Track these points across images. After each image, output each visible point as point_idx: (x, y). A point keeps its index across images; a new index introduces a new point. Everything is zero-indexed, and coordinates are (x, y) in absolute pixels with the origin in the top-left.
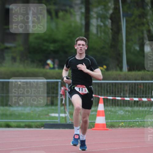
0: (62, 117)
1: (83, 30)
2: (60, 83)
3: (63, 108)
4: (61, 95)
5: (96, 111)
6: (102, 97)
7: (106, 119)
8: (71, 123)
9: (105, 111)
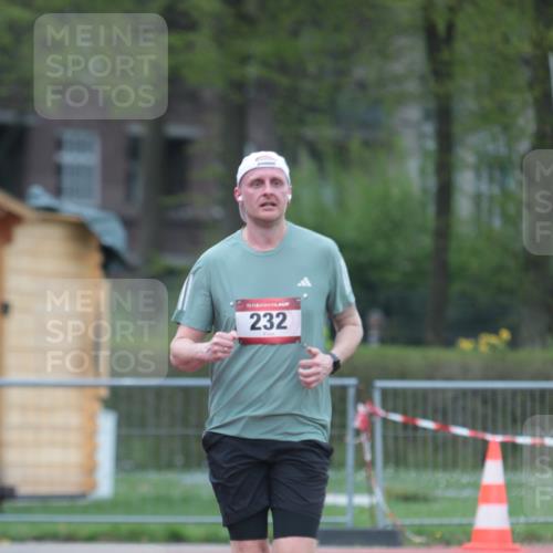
0: (361, 509)
1: (431, 210)
2: (351, 393)
3: (362, 475)
4: (358, 432)
5: (476, 485)
6: (496, 439)
7: (512, 513)
8: (389, 528)
9: (509, 486)
